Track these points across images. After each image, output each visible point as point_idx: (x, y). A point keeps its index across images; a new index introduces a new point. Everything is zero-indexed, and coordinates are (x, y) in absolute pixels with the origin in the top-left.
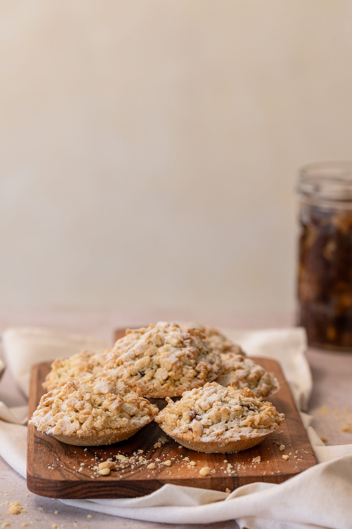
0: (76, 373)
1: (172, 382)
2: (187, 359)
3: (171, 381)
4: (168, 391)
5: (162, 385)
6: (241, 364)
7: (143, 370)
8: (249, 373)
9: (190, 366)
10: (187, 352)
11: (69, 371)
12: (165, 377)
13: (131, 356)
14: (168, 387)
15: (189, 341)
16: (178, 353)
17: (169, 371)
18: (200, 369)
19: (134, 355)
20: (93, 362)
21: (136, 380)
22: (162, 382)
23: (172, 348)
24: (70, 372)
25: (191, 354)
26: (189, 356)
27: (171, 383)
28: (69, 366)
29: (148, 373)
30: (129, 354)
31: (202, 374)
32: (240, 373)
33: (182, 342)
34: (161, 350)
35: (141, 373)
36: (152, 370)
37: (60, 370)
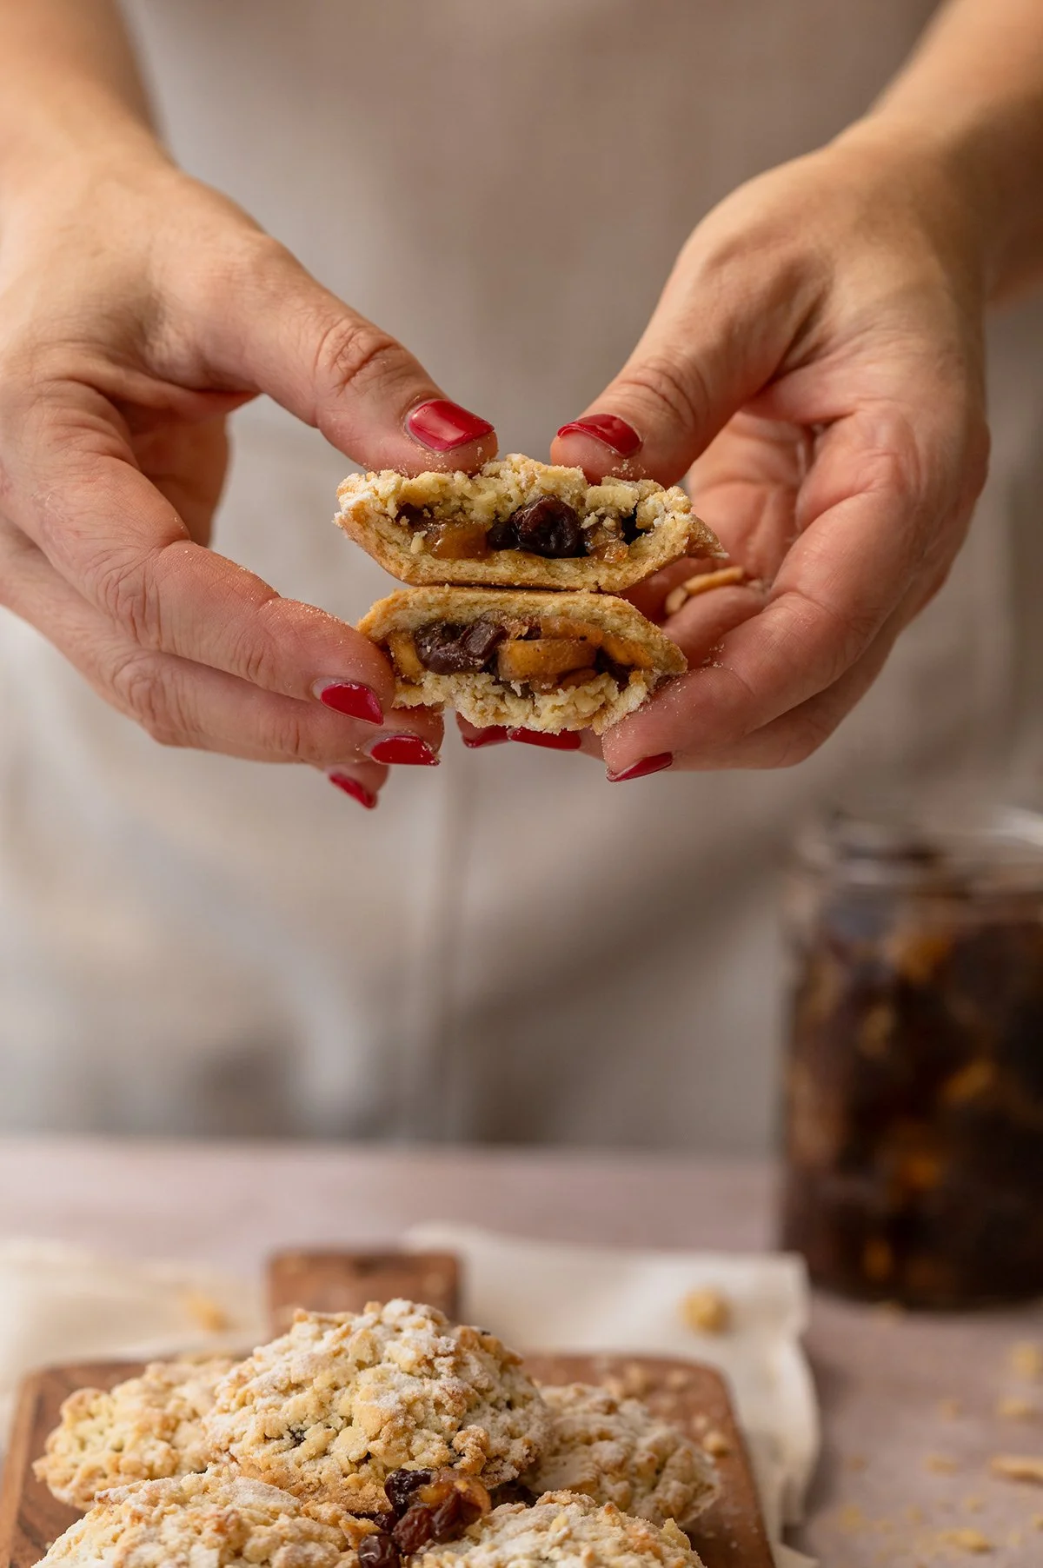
0: (129, 1440)
1: (377, 1474)
2: (433, 1411)
3: (374, 1468)
4: (357, 1494)
5: (345, 1475)
6: (608, 1422)
7: (302, 1427)
8: (632, 1449)
9: (439, 1433)
10: (436, 1392)
11: (108, 1431)
12: (355, 1455)
13: (278, 1384)
14: (361, 1485)
15: (450, 1360)
16: (411, 1389)
17: (372, 1439)
18: (462, 1446)
19: (286, 1382)
20: (180, 1407)
21: (275, 1453)
22: (347, 1468)
23: (399, 1374)
24: (113, 1437)
25: (445, 1399)
26: (438, 1405)
27: (373, 1474)
28: (111, 1415)
29: (314, 1436)
30: (274, 1377)
31: (466, 1460)
32: (607, 1452)
33: (430, 1363)
34: (366, 1377)
35: (294, 1434)
36: (327, 1430)
37: (86, 1427)
